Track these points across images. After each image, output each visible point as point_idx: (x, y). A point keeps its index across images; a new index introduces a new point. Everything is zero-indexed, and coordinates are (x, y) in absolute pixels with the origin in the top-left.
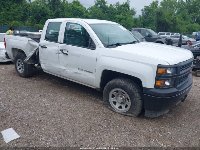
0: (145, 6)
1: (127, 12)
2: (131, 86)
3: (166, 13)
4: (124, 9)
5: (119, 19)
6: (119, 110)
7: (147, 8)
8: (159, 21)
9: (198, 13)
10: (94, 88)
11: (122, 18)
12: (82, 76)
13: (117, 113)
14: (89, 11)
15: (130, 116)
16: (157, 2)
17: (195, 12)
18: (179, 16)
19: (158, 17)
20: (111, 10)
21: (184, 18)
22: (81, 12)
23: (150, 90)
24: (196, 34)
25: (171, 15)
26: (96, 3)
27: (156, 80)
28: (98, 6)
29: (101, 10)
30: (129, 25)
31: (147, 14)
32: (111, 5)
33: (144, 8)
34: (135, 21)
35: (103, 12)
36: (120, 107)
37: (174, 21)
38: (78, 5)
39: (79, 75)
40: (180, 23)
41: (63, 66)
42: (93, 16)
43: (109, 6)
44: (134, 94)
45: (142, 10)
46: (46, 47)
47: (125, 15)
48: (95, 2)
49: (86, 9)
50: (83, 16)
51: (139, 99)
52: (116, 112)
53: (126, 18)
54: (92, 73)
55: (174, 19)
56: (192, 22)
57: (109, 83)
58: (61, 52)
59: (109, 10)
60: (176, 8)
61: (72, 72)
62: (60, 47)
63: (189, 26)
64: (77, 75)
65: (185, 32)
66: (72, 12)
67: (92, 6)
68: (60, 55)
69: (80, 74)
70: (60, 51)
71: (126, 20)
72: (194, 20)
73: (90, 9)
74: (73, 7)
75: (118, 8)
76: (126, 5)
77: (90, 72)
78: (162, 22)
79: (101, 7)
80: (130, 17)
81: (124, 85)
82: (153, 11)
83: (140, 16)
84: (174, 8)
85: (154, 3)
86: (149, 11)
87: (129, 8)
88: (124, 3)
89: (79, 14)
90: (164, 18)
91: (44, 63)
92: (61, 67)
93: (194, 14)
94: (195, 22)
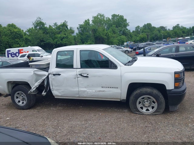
0: (79, 25)
1: (66, 31)
2: (156, 91)
3: (100, 29)
4: (63, 29)
5: (61, 38)
6: (147, 113)
7: (81, 26)
8: (95, 36)
9: (122, 27)
10: (119, 100)
11: (63, 37)
12: (106, 93)
13: (147, 115)
14: (27, 33)
15: (157, 114)
16: (89, 20)
17: (120, 27)
18: (109, 30)
19: (94, 33)
20: (51, 31)
21: (114, 32)
22: (20, 35)
23: (172, 91)
24: (127, 44)
25: (104, 31)
26: (35, 25)
27: (175, 82)
28: (37, 28)
29: (41, 32)
30: (71, 42)
31: (83, 31)
32: (50, 26)
33: (79, 26)
34: (75, 38)
35: (44, 33)
36: (147, 110)
37: (107, 35)
38: (15, 28)
39: (103, 93)
40: (112, 37)
41: (83, 88)
42: (34, 37)
43: (48, 27)
44: (159, 97)
45: (78, 28)
46: (59, 75)
47: (65, 34)
48: (33, 24)
49: (24, 32)
50: (22, 38)
51: (164, 99)
52: (145, 115)
53: (67, 37)
54: (117, 88)
55: (107, 34)
56: (120, 34)
57: (135, 93)
58: (80, 76)
59: (49, 31)
60: (105, 24)
61: (94, 91)
62: (79, 72)
63: (119, 38)
64: (101, 93)
65: (117, 43)
66: (10, 35)
67: (30, 28)
68: (78, 79)
69: (104, 91)
70: (78, 75)
71: (67, 39)
72: (121, 33)
73: (28, 31)
74: (11, 31)
75: (57, 28)
76: (64, 25)
77: (115, 88)
78: (98, 37)
79: (40, 29)
80: (70, 35)
81: (150, 92)
82: (87, 29)
83: (77, 33)
84: (103, 24)
85: (86, 21)
86: (84, 28)
87: (67, 27)
88: (62, 23)
89: (18, 37)
90: (99, 34)
91: (57, 90)
92: (81, 89)
93: (120, 28)
94: (122, 35)
